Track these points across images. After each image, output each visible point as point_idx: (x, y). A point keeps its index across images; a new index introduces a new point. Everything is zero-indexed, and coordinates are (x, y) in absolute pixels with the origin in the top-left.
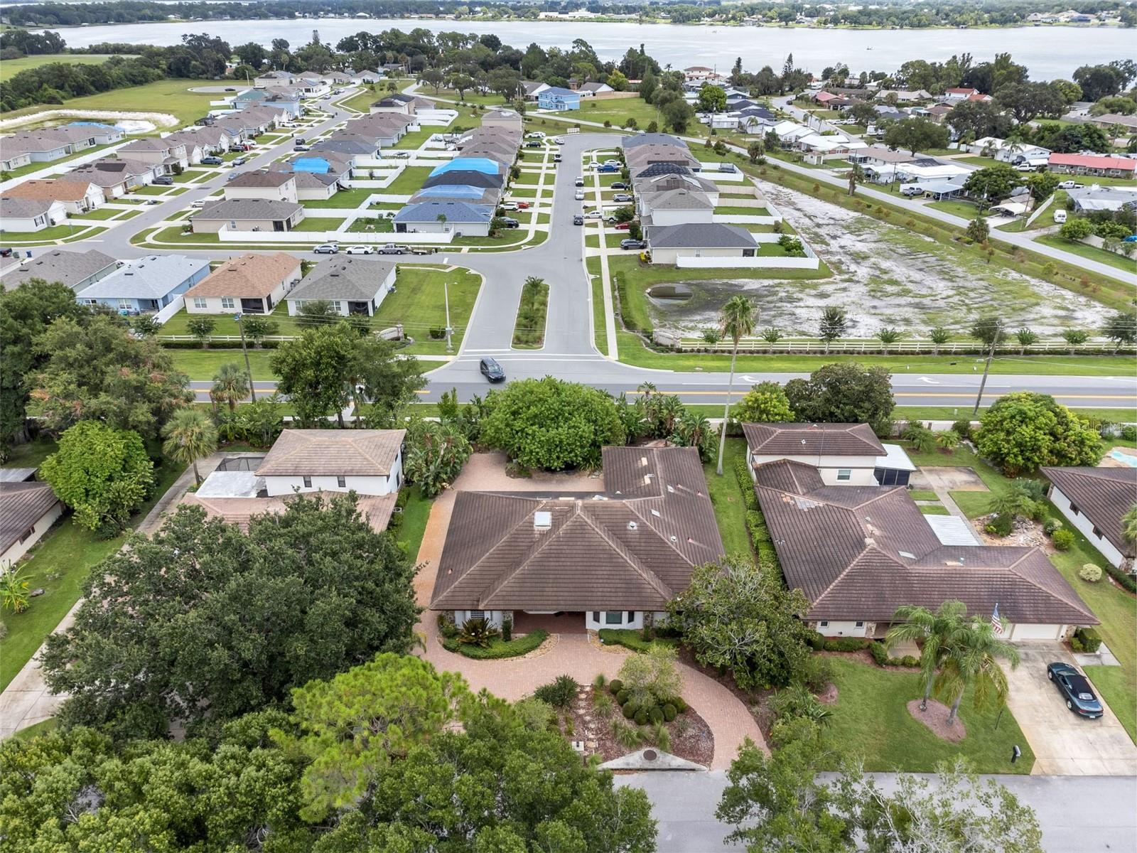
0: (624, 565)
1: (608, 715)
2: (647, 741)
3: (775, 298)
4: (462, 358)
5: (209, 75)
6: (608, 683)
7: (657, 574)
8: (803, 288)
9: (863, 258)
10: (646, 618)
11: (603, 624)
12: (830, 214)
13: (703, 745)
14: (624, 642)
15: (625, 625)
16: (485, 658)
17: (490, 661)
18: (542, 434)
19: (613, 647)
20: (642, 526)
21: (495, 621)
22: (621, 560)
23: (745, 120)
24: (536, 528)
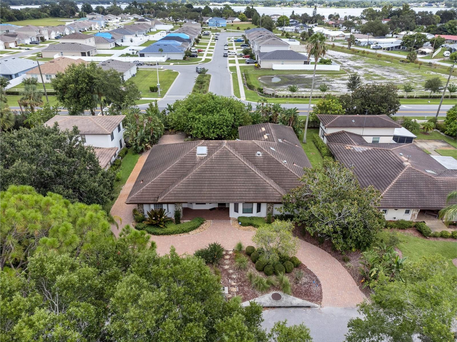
0: (254, 176)
1: (245, 269)
2: (273, 287)
3: (321, 80)
4: (165, 99)
5: (68, 16)
6: (244, 249)
7: (275, 181)
8: (333, 78)
9: (359, 68)
10: (268, 209)
11: (241, 214)
12: (340, 55)
13: (314, 289)
14: (255, 223)
15: (255, 214)
16: (162, 234)
17: (165, 237)
18: (204, 118)
19: (247, 227)
20: (265, 155)
21: (170, 211)
22: (252, 172)
23: (298, 28)
24: (197, 156)
